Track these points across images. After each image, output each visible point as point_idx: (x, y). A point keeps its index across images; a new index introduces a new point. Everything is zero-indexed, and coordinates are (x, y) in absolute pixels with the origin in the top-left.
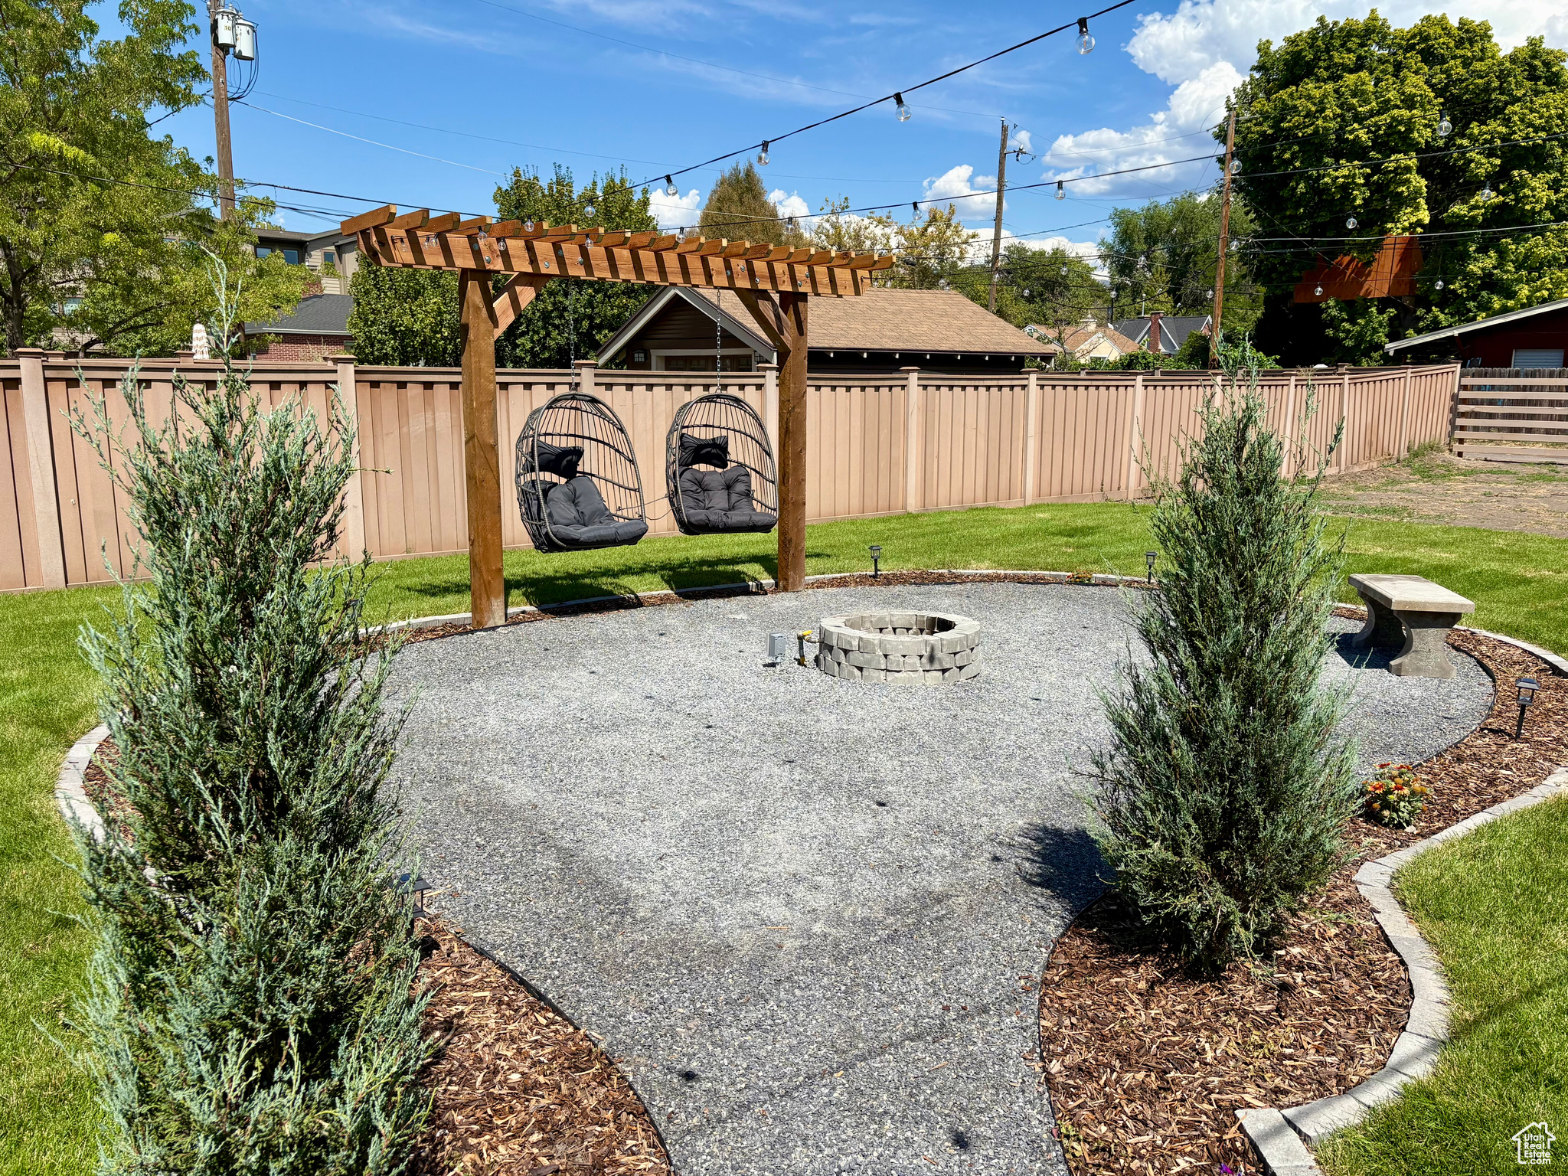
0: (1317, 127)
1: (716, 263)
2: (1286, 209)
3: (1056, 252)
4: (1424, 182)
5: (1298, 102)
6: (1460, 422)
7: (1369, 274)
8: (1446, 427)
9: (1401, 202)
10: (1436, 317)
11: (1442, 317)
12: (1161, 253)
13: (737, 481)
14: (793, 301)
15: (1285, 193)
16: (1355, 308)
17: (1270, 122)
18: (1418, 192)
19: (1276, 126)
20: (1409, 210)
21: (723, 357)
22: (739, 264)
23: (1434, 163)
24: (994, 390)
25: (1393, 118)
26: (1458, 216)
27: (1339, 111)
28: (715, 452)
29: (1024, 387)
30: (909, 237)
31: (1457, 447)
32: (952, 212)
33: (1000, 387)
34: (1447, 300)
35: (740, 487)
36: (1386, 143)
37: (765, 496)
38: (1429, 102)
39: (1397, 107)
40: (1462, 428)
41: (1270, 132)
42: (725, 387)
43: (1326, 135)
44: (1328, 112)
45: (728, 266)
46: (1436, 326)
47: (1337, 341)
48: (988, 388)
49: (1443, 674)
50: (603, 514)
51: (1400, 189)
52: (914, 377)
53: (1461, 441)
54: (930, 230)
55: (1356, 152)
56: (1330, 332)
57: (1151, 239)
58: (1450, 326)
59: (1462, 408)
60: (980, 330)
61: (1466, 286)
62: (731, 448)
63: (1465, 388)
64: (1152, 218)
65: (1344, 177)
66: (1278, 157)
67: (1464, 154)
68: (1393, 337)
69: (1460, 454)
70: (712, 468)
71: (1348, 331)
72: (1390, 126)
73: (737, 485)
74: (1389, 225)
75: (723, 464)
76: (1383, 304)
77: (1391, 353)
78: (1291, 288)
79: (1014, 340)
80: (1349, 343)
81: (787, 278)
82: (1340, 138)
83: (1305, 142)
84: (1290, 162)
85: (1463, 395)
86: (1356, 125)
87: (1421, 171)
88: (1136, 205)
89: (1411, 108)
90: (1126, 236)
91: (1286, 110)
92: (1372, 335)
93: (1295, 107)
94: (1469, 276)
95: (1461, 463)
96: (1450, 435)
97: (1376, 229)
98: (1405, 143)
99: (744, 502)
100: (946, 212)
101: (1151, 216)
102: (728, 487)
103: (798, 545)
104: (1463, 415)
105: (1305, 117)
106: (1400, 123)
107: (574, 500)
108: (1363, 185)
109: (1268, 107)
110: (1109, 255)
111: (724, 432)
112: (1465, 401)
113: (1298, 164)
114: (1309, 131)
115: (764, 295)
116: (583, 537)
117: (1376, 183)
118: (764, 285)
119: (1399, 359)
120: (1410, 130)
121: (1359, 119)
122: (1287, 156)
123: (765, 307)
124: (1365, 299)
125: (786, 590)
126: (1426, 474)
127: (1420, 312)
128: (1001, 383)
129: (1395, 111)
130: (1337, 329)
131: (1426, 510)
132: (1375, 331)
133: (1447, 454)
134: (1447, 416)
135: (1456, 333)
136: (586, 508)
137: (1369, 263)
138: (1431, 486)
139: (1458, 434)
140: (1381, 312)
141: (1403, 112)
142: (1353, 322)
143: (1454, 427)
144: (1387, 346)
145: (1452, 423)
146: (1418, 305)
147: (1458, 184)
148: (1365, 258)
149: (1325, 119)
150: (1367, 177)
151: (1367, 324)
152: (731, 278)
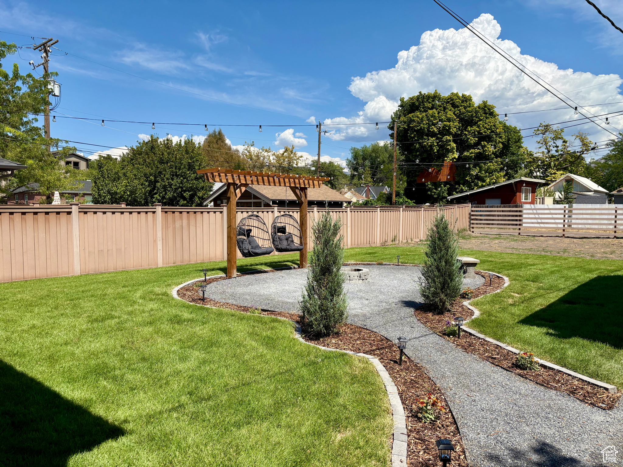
0: (421, 127)
1: (287, 180)
2: (413, 153)
3: (330, 163)
4: (455, 145)
5: (415, 118)
6: (472, 222)
7: (440, 174)
8: (468, 223)
9: (448, 151)
10: (462, 188)
11: (463, 188)
12: (367, 163)
13: (289, 237)
14: (304, 189)
15: (413, 148)
16: (437, 185)
17: (406, 124)
18: (453, 148)
19: (408, 126)
20: (451, 154)
21: (254, 202)
22: (292, 180)
23: (458, 139)
24: (338, 213)
25: (444, 124)
26: (466, 156)
27: (427, 122)
28: (282, 230)
29: (346, 212)
30: (277, 157)
31: (472, 230)
32: (293, 148)
33: (339, 212)
34: (466, 183)
35: (290, 239)
36: (443, 132)
37: (297, 240)
38: (455, 120)
39: (445, 121)
40: (473, 224)
41: (406, 127)
42: (289, 212)
43: (424, 129)
44: (424, 122)
45: (289, 181)
46: (462, 191)
47: (431, 196)
48: (336, 212)
49: (474, 278)
50: (258, 247)
51: (448, 147)
52: (315, 208)
53: (473, 228)
54: (285, 154)
55: (433, 135)
56: (429, 193)
57: (364, 159)
58: (466, 191)
59: (472, 217)
60: (329, 194)
61: (471, 178)
62: (287, 229)
63: (473, 211)
64: (364, 151)
65: (430, 143)
66: (409, 136)
67: (466, 136)
68: (449, 194)
69: (473, 232)
70: (281, 234)
71: (435, 193)
72: (443, 127)
73: (289, 238)
74: (446, 159)
75: (285, 233)
76: (446, 183)
77: (449, 200)
78: (416, 178)
79: (339, 197)
80: (435, 196)
81: (303, 184)
82: (428, 130)
83: (417, 131)
84: (414, 137)
85: (472, 213)
86: (433, 126)
87: (454, 141)
88: (359, 146)
89: (449, 121)
90: (355, 157)
91: (411, 121)
92: (443, 194)
93: (414, 120)
94: (471, 175)
95: (473, 234)
96: (470, 226)
97: (441, 159)
98: (449, 133)
99: (292, 243)
100: (291, 148)
101: (364, 150)
102: (287, 239)
103: (306, 255)
104: (473, 219)
105: (417, 123)
106: (447, 126)
107: (250, 243)
108: (437, 145)
109: (405, 120)
110: (349, 164)
111: (285, 224)
112: (473, 215)
113: (416, 138)
114: (419, 128)
115: (297, 188)
116: (259, 252)
117: (440, 145)
118: (298, 186)
119: (452, 202)
120: (450, 129)
121: (434, 124)
122: (412, 135)
123: (298, 191)
124: (439, 182)
125: (302, 268)
126: (464, 238)
127: (457, 186)
128: (340, 210)
129: (445, 123)
130: (431, 192)
131: (465, 247)
132: (443, 193)
133: (469, 232)
134: (468, 220)
135: (468, 193)
136: (254, 246)
137: (440, 170)
138: (466, 241)
139: (472, 226)
140: (445, 186)
141: (447, 123)
142: (437, 190)
143: (470, 223)
144: (448, 198)
145: (470, 222)
146: (456, 184)
147: (465, 145)
148: (439, 169)
149: (423, 124)
150: (437, 143)
151: (441, 190)
152: (290, 184)
